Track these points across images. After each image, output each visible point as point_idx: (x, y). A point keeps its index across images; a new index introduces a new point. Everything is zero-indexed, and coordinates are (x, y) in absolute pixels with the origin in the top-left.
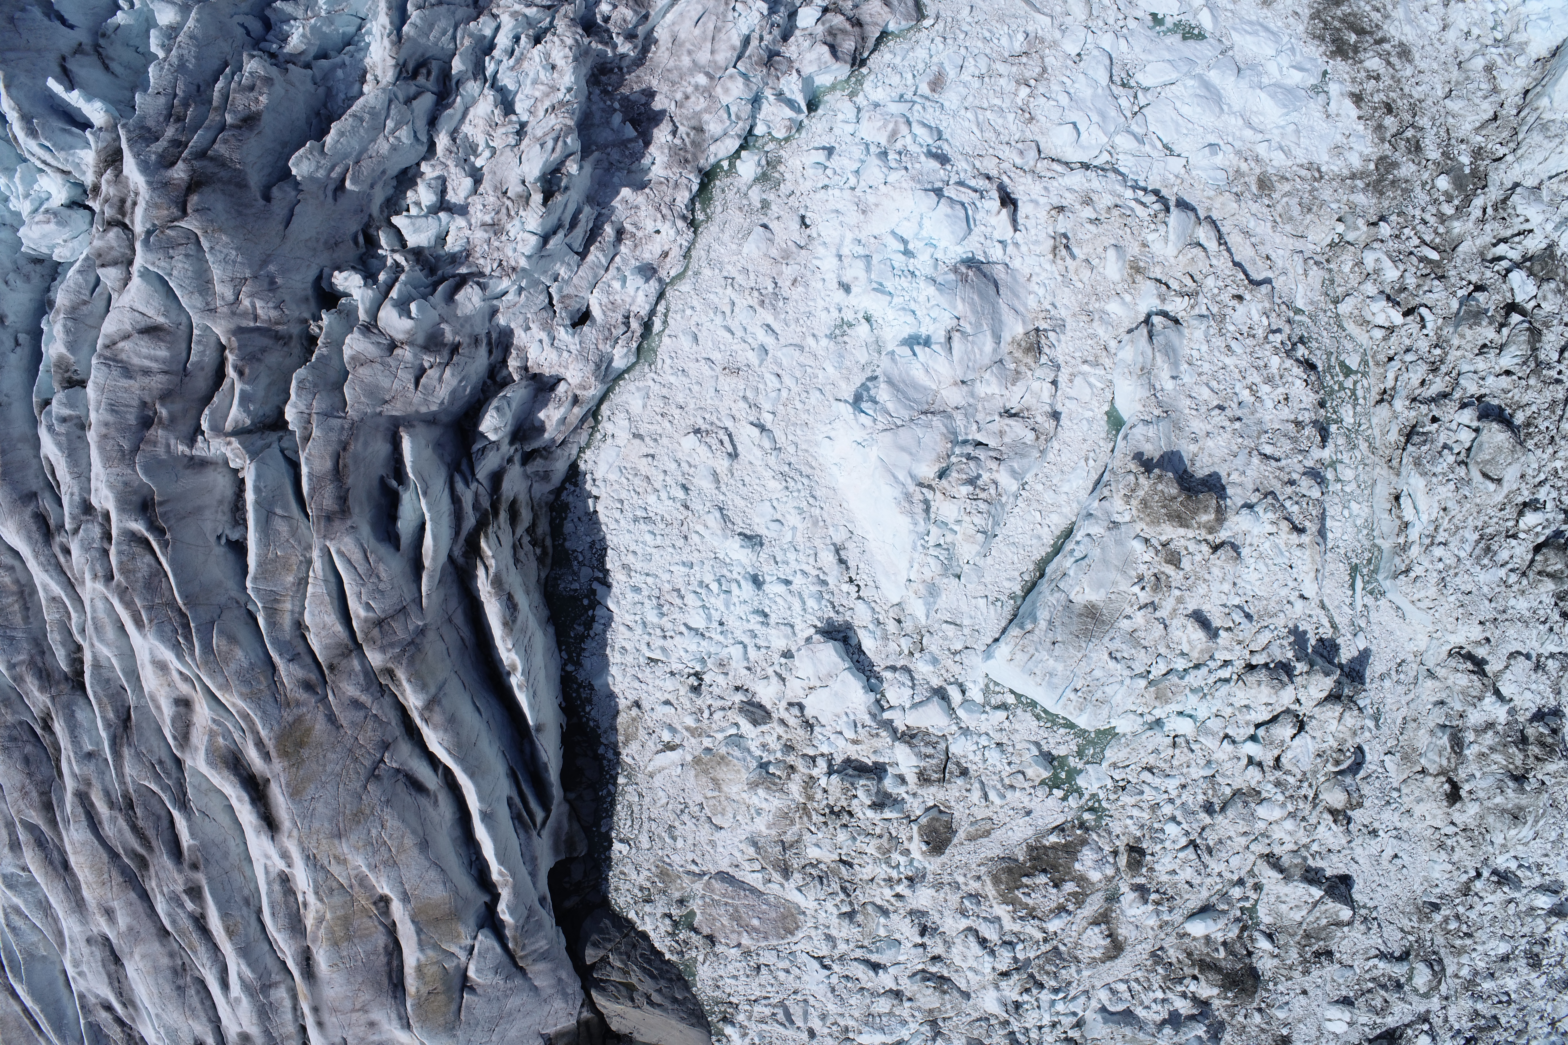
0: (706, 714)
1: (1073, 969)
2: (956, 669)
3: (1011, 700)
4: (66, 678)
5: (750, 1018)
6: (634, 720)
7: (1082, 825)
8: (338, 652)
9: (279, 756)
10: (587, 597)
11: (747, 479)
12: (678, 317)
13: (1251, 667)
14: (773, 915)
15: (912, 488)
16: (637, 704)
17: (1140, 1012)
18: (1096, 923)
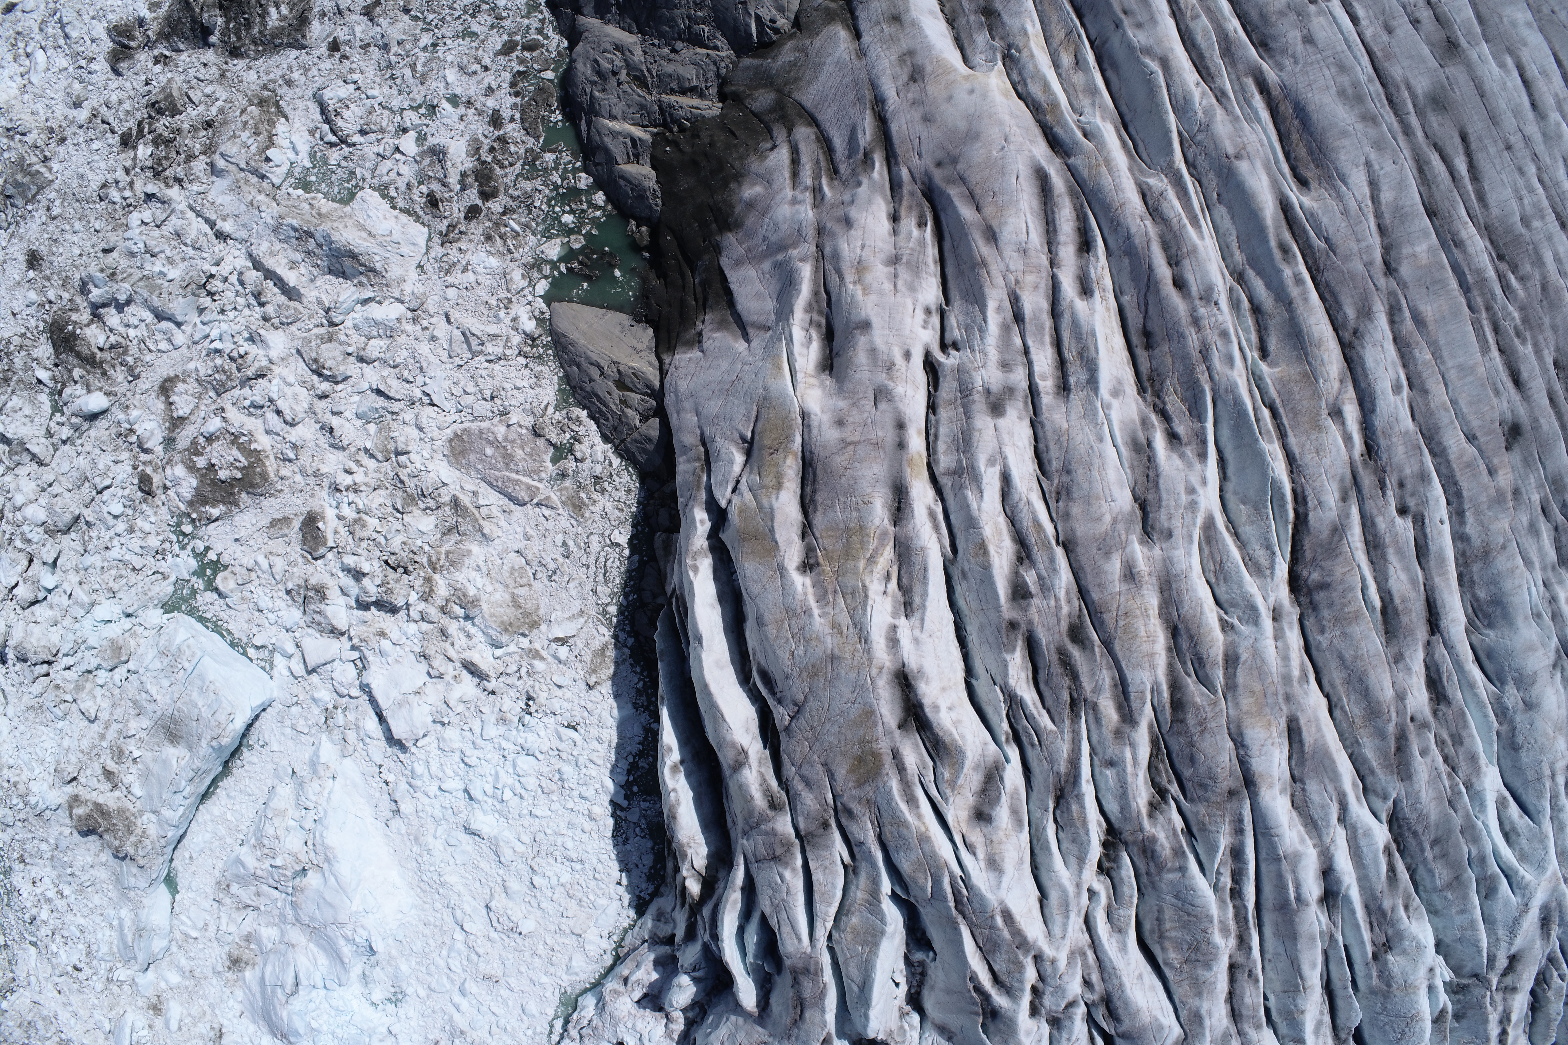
0: (524, 671)
1: (202, 373)
2: (295, 690)
3: (251, 652)
4: (1126, 844)
5: (508, 340)
6: (594, 671)
7: (193, 521)
8: (817, 840)
9: (880, 755)
10: (634, 794)
11: (478, 884)
12: (539, 1030)
13: (49, 663)
14: (472, 457)
15: (325, 866)
16: (590, 687)
17: (149, 316)
18: (182, 419)
